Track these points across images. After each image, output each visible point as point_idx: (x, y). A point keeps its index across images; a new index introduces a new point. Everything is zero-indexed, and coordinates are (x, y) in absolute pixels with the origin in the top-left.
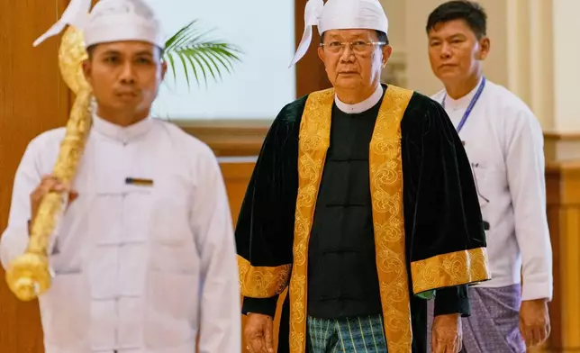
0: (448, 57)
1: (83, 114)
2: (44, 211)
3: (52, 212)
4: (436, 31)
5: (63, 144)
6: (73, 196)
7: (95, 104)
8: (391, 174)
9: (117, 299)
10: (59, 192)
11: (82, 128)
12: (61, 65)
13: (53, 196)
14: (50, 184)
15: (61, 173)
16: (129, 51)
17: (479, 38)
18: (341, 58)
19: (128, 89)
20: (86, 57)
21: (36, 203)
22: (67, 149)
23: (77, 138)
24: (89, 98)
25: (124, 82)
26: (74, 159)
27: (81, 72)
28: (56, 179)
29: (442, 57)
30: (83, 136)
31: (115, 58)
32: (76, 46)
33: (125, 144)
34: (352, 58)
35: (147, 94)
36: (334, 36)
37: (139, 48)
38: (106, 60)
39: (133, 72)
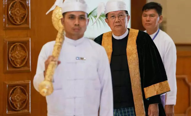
0: (149, 21)
1: (61, 36)
2: (50, 67)
3: (52, 68)
4: (146, 12)
5: (55, 46)
6: (59, 63)
7: (65, 33)
8: (134, 59)
9: (75, 98)
10: (55, 61)
11: (61, 41)
12: (53, 21)
13: (53, 62)
14: (51, 58)
15: (55, 55)
16: (77, 15)
17: (159, 16)
18: (115, 21)
19: (77, 27)
20: (62, 17)
21: (47, 65)
22: (56, 47)
23: (59, 44)
24: (63, 31)
25: (76, 25)
26: (59, 51)
27: (60, 22)
28: (53, 57)
29: (147, 21)
30: (61, 43)
31: (72, 17)
32: (58, 14)
33: (75, 46)
34: (119, 21)
35: (83, 29)
36: (112, 14)
37: (81, 14)
38: (69, 18)
39: (79, 22)
